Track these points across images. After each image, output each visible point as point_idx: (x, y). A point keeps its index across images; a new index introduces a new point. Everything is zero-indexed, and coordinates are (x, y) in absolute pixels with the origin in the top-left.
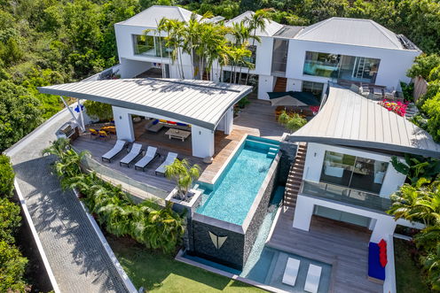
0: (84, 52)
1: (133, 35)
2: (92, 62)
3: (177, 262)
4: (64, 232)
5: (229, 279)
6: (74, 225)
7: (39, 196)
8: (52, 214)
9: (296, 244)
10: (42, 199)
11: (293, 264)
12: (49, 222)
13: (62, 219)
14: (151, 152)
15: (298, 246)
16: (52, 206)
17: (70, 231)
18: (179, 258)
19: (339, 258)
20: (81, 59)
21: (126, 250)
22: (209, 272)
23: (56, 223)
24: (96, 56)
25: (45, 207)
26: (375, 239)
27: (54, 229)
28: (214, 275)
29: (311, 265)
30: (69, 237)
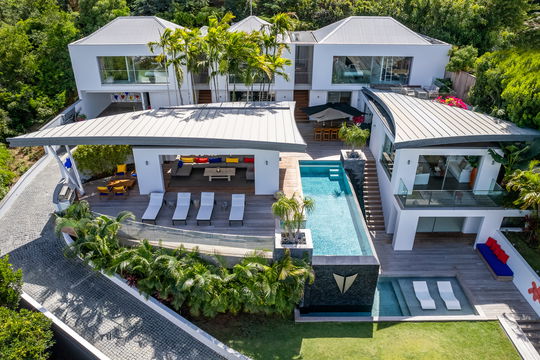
0: (17, 89)
1: (99, 58)
2: (33, 102)
3: (300, 324)
4: (125, 335)
5: (371, 324)
6: (134, 321)
7: (57, 296)
8: (92, 316)
9: (409, 266)
10: (64, 300)
11: (421, 287)
12: (95, 328)
13: (112, 317)
14: (207, 199)
15: (413, 267)
16: (85, 305)
17: (134, 331)
18: (300, 319)
19: (459, 267)
20: (14, 100)
21: (226, 330)
22: (344, 324)
23: (107, 326)
24: (35, 93)
25: (78, 310)
26: (482, 239)
27: (109, 336)
28: (351, 324)
29: (438, 283)
30: (136, 338)
